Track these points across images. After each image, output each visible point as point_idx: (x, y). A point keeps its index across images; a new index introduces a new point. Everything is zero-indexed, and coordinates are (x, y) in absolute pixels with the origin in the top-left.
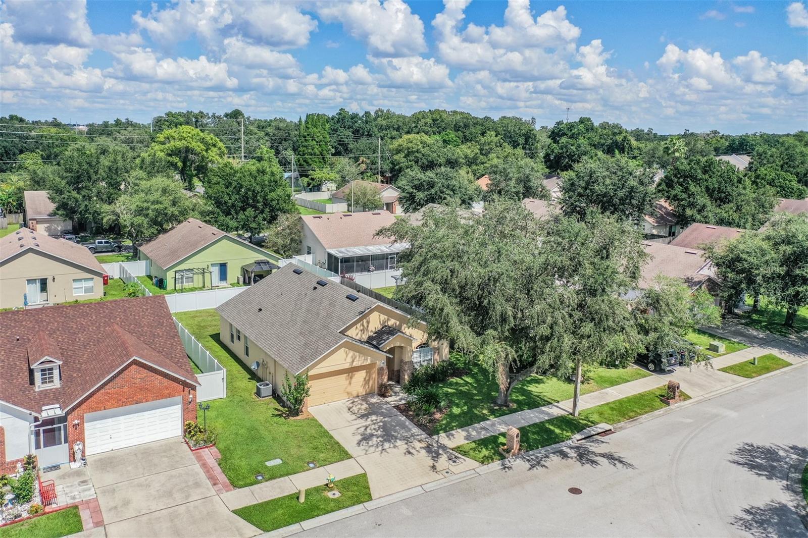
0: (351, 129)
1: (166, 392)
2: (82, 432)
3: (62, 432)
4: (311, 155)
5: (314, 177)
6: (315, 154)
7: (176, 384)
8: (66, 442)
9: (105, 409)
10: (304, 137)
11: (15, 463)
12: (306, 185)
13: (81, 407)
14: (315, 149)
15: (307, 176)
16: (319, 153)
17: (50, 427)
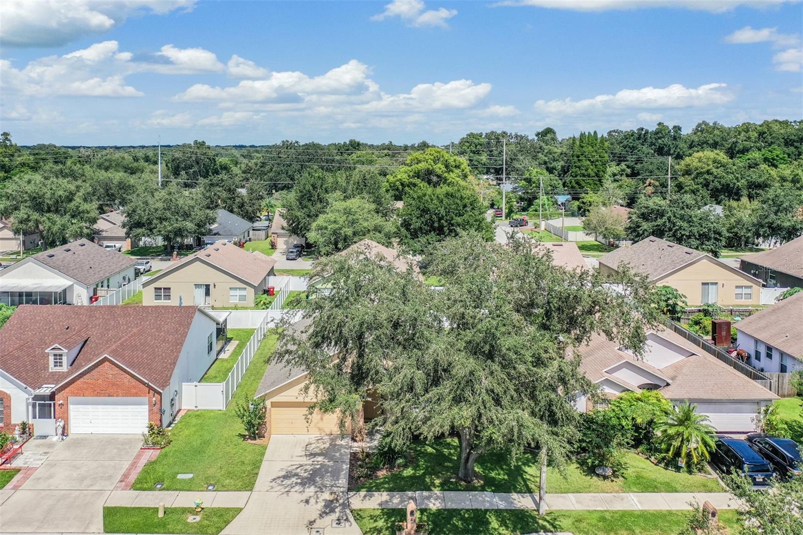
0: (653, 147)
1: (134, 391)
2: (67, 411)
3: (52, 408)
4: (584, 175)
5: (585, 200)
6: (589, 176)
7: (142, 386)
8: (54, 418)
9: (83, 396)
10: (578, 157)
11: (15, 425)
12: (576, 209)
13: (66, 390)
14: (590, 170)
15: (578, 199)
16: (594, 174)
17: (43, 402)
